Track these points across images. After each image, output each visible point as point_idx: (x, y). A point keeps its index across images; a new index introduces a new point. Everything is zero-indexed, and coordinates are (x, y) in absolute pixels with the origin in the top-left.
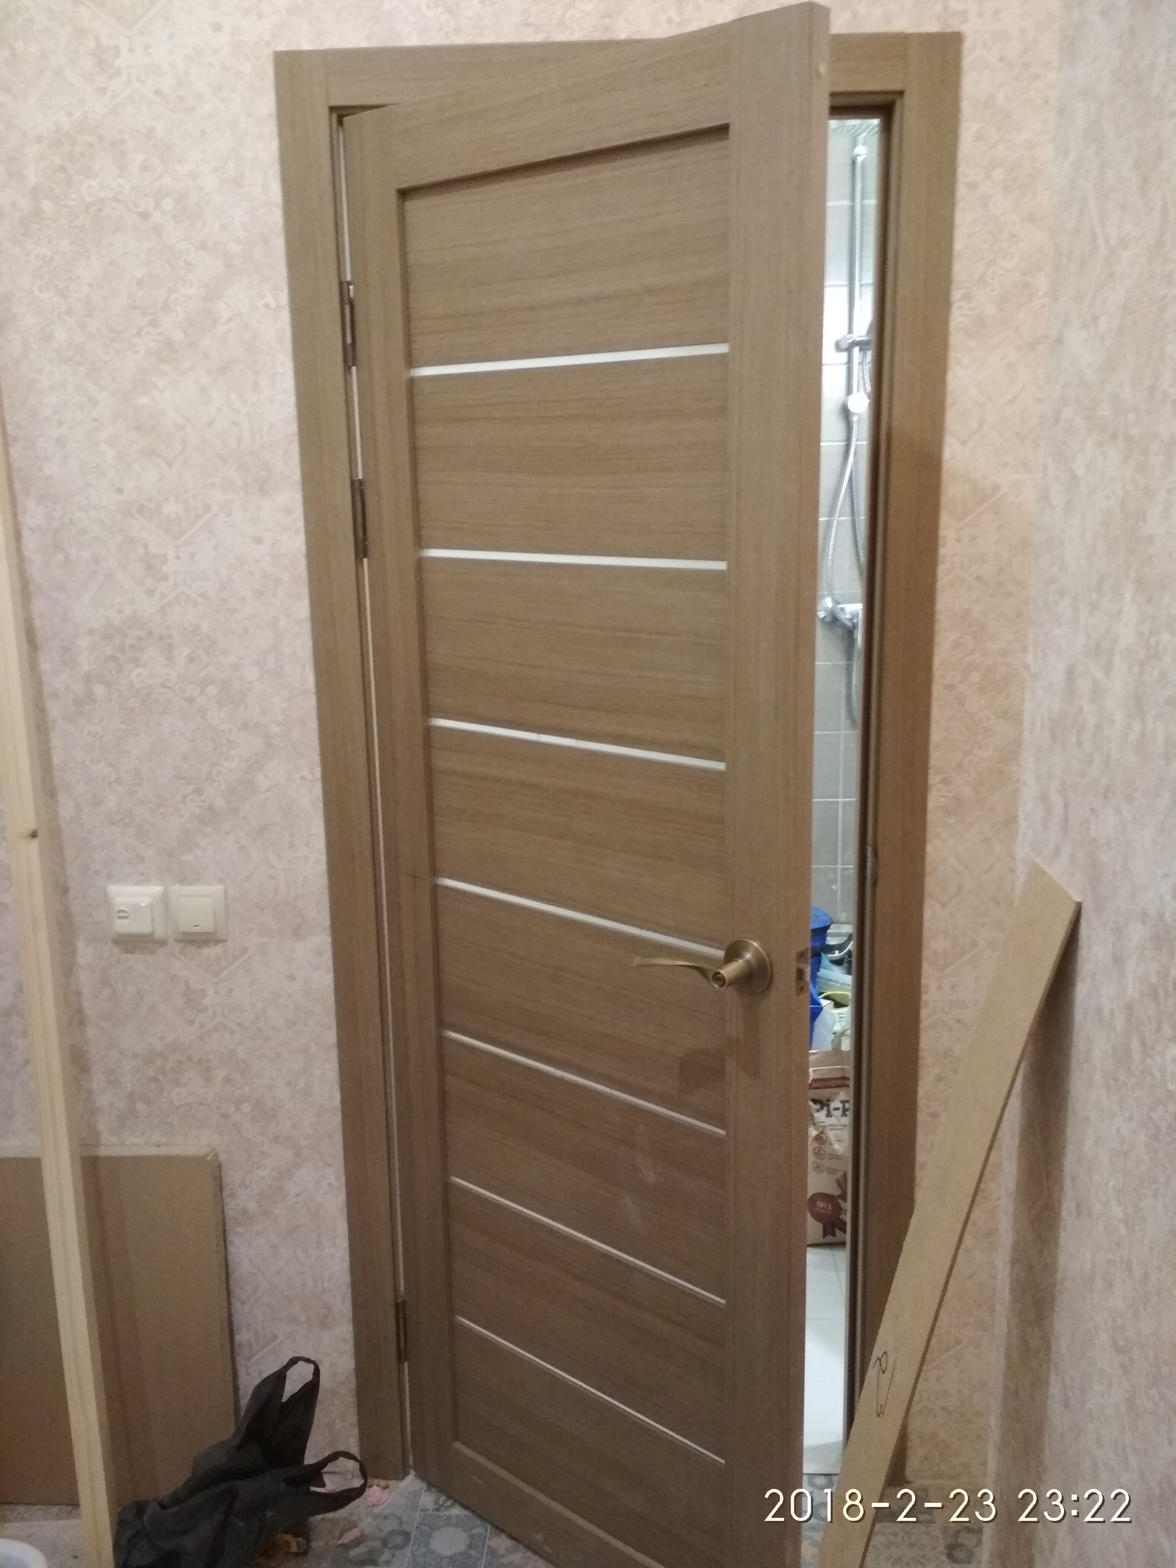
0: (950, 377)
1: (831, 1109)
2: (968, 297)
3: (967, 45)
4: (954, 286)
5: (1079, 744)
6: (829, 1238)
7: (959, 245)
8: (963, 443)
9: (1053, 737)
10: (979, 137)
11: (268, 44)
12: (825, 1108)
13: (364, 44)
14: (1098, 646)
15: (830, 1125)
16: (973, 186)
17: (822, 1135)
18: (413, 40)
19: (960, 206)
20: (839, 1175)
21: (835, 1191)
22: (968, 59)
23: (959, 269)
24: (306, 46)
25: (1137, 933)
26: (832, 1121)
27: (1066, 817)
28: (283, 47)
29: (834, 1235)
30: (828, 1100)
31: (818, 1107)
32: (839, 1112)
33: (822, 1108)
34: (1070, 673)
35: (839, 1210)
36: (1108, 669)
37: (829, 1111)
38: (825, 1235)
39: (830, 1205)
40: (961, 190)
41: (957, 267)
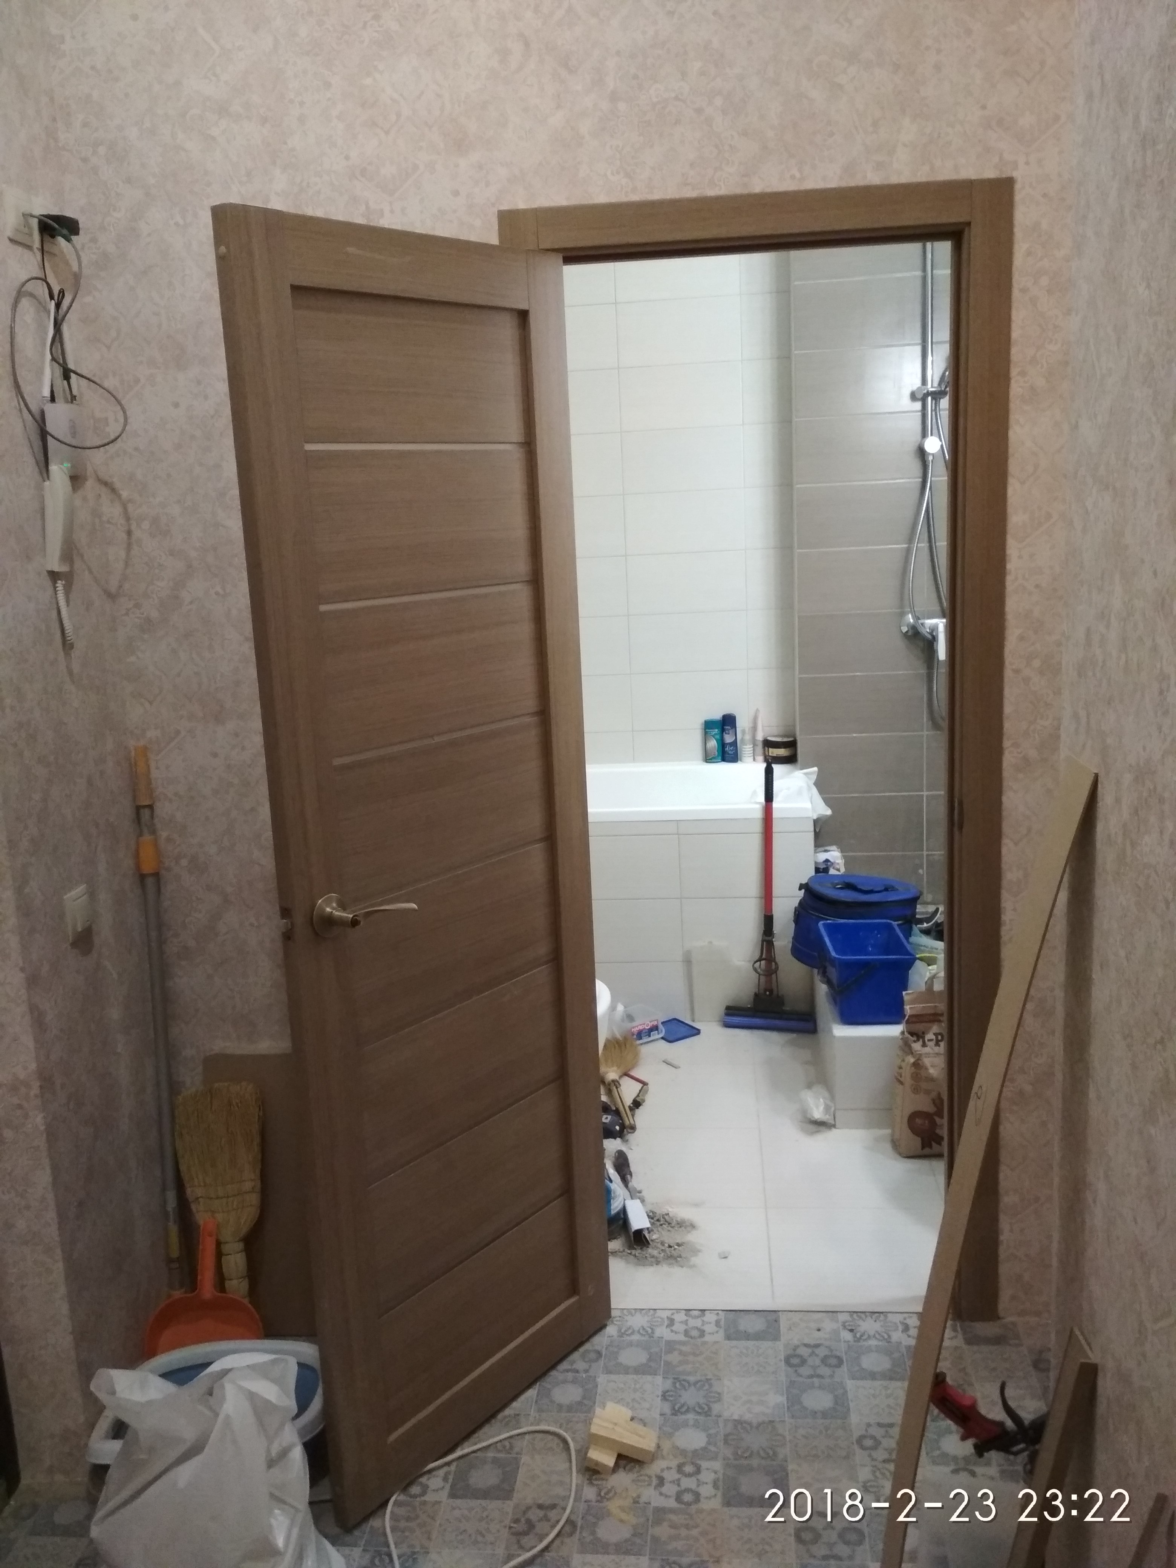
0: (1011, 433)
1: (926, 1040)
2: (1023, 374)
3: (1018, 186)
4: (1012, 365)
5: (1094, 675)
6: (927, 1151)
7: (1015, 334)
8: (1023, 483)
9: (1080, 675)
10: (1029, 253)
11: (493, 205)
12: (921, 1040)
13: (564, 203)
14: (1103, 613)
15: (926, 1054)
16: (1024, 290)
17: (920, 1062)
18: (602, 198)
19: (1015, 305)
20: (934, 1094)
21: (930, 1108)
22: (1019, 196)
23: (1016, 353)
24: (522, 206)
25: (1128, 778)
26: (927, 1050)
27: (1088, 723)
28: (505, 207)
29: (931, 1147)
30: (923, 1033)
31: (915, 1038)
32: (932, 1044)
33: (918, 1040)
34: (1088, 632)
35: (934, 1124)
36: (1108, 626)
37: (924, 1042)
38: (923, 1148)
39: (927, 1122)
40: (1016, 293)
41: (1014, 351)
